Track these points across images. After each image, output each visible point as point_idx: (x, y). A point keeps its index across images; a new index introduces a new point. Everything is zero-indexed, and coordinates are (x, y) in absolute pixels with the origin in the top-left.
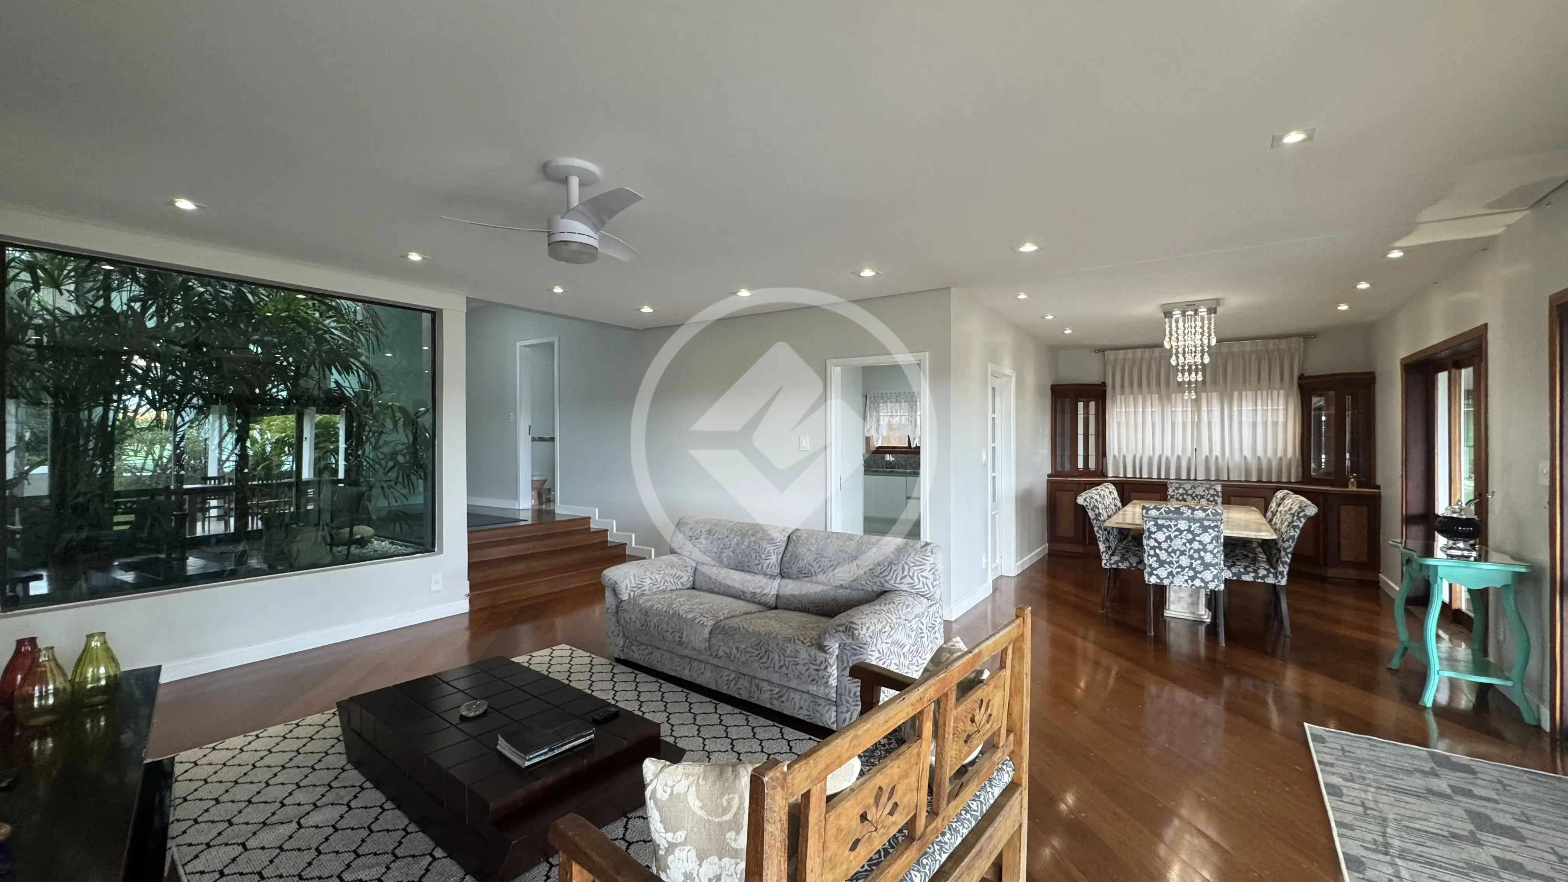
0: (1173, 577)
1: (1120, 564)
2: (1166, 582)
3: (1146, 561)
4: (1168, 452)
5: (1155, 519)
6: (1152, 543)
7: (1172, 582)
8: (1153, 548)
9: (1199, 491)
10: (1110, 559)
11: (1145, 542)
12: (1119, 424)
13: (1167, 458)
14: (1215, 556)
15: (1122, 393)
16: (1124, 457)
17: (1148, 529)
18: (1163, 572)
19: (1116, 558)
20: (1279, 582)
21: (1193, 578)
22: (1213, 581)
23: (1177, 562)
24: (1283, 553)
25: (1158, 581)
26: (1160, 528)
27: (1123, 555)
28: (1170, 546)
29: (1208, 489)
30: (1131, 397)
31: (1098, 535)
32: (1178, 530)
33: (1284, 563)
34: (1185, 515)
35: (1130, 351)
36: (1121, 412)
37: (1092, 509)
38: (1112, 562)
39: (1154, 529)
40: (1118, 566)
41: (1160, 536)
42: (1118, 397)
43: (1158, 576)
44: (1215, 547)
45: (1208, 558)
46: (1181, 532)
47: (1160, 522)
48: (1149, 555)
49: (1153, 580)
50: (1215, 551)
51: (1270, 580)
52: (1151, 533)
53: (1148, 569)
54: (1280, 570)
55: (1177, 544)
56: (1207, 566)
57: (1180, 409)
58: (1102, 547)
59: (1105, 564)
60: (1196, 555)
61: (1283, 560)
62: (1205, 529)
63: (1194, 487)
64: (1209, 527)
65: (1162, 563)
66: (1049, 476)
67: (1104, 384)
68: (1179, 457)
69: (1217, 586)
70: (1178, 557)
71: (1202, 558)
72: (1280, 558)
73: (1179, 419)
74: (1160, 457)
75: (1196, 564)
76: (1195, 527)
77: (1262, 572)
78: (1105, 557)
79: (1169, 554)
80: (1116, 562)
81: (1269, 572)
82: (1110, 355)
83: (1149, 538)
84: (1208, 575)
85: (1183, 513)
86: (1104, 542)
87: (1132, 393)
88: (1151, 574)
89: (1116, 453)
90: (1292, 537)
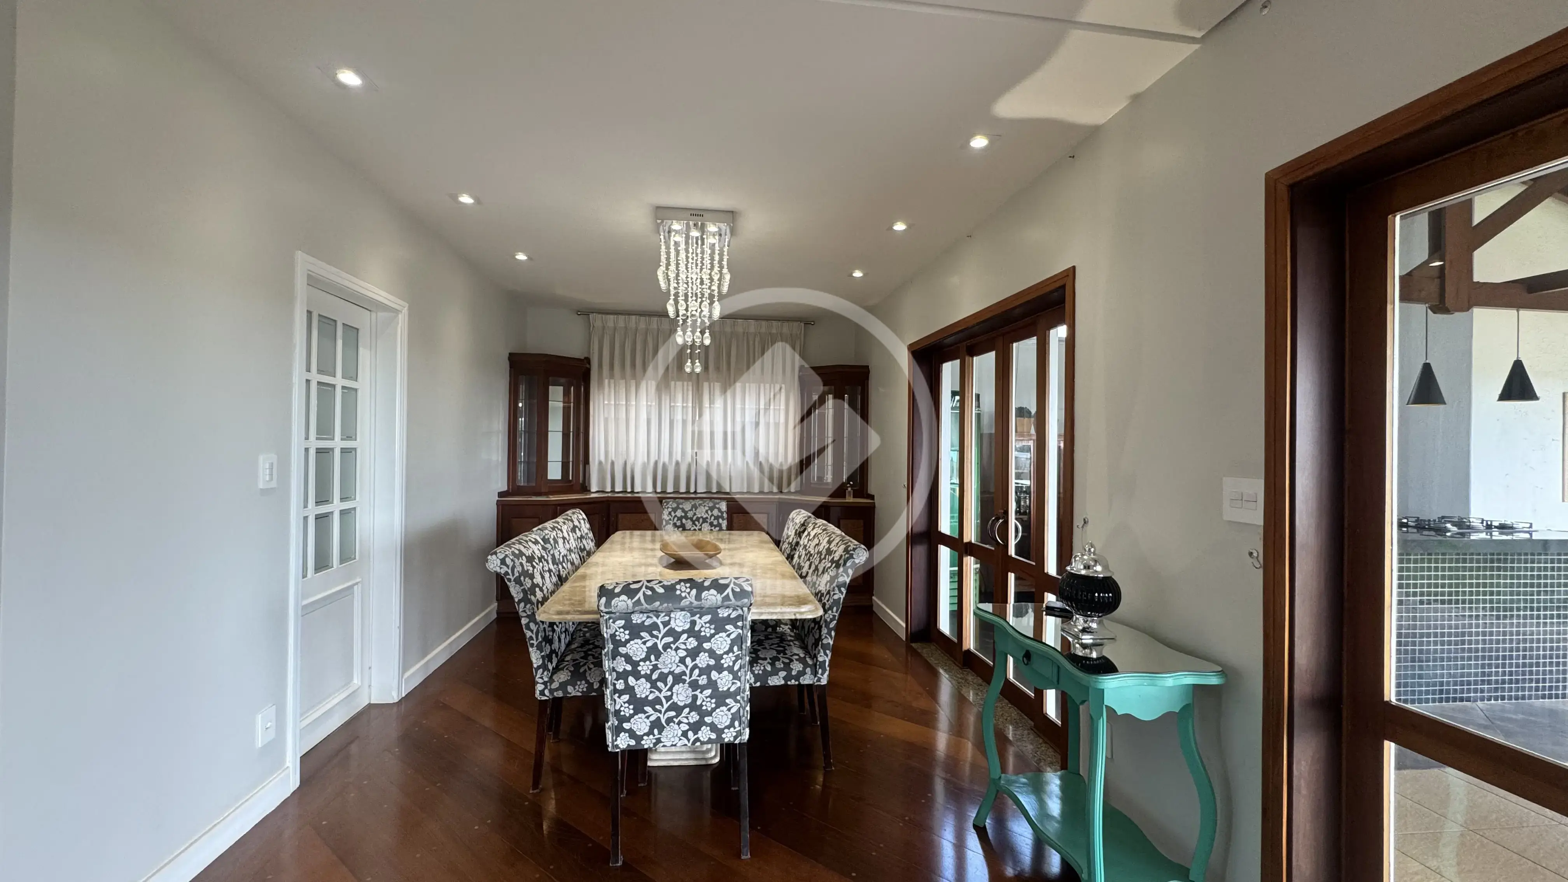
0: (661, 729)
1: (570, 689)
2: (647, 743)
3: (609, 704)
4: (665, 458)
5: (627, 616)
6: (621, 665)
7: (659, 741)
8: (623, 675)
9: (701, 512)
10: (551, 680)
11: (607, 664)
12: (606, 420)
13: (664, 464)
14: (736, 677)
15: (612, 376)
16: (613, 463)
17: (613, 636)
18: (640, 724)
19: (563, 676)
20: (819, 680)
21: (695, 727)
22: (732, 725)
23: (668, 698)
24: (824, 631)
25: (633, 743)
26: (635, 631)
27: (577, 666)
28: (655, 668)
29: (712, 509)
30: (623, 382)
31: (528, 634)
32: (671, 632)
33: (825, 647)
34: (684, 603)
35: (621, 318)
36: (609, 404)
37: (518, 581)
38: (555, 685)
39: (624, 636)
40: (566, 692)
41: (637, 649)
42: (606, 381)
43: (632, 734)
44: (738, 658)
45: (724, 681)
46: (676, 635)
47: (637, 619)
48: (615, 691)
49: (623, 742)
50: (736, 668)
51: (807, 680)
52: (617, 644)
53: (612, 721)
54: (820, 659)
55: (669, 661)
56: (720, 698)
57: (679, 404)
58: (536, 658)
59: (542, 693)
60: (703, 681)
61: (825, 642)
62: (719, 625)
63: (695, 507)
64: (728, 620)
65: (639, 705)
66: (501, 494)
67: (588, 360)
68: (677, 463)
69: (739, 734)
70: (670, 689)
71: (712, 684)
72: (820, 639)
73: (679, 417)
74: (656, 463)
75: (704, 698)
76: (702, 622)
77: (797, 667)
78: (540, 677)
79: (654, 685)
80: (563, 686)
81: (806, 665)
82: (597, 320)
83: (615, 654)
84: (722, 717)
85: (681, 598)
86: (540, 648)
87: (623, 377)
88: (618, 730)
89: (602, 459)
90: (836, 602)
